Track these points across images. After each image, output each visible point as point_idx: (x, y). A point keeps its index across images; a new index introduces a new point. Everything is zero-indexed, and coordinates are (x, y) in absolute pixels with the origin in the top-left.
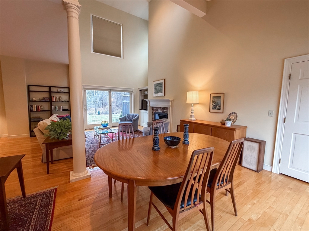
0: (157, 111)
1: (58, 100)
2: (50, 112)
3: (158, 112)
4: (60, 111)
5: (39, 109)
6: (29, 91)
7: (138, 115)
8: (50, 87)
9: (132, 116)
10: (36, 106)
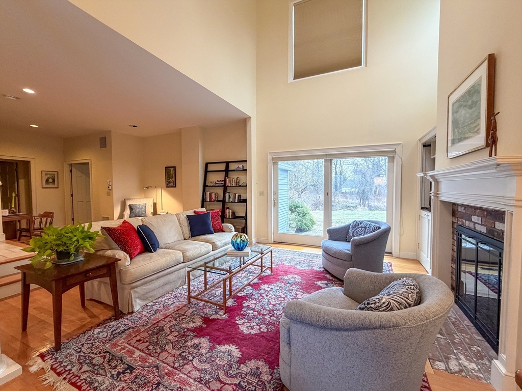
0: (467, 223)
1: (234, 185)
2: (222, 203)
3: (472, 226)
4: (235, 202)
5: (212, 198)
6: (206, 172)
7: (383, 228)
8: (227, 163)
9: (365, 228)
10: (210, 193)
